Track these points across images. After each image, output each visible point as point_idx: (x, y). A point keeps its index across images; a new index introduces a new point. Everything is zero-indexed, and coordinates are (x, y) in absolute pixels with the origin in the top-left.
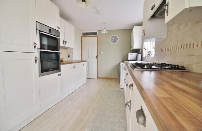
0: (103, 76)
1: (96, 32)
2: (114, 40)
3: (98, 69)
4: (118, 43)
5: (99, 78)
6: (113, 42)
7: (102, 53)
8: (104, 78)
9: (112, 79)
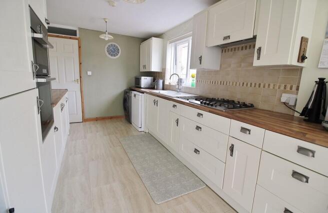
0: (95, 116)
1: (76, 31)
2: (113, 51)
3: (82, 102)
4: (119, 57)
5: (85, 120)
6: (112, 55)
7: (89, 73)
8: (97, 119)
9: (111, 118)
